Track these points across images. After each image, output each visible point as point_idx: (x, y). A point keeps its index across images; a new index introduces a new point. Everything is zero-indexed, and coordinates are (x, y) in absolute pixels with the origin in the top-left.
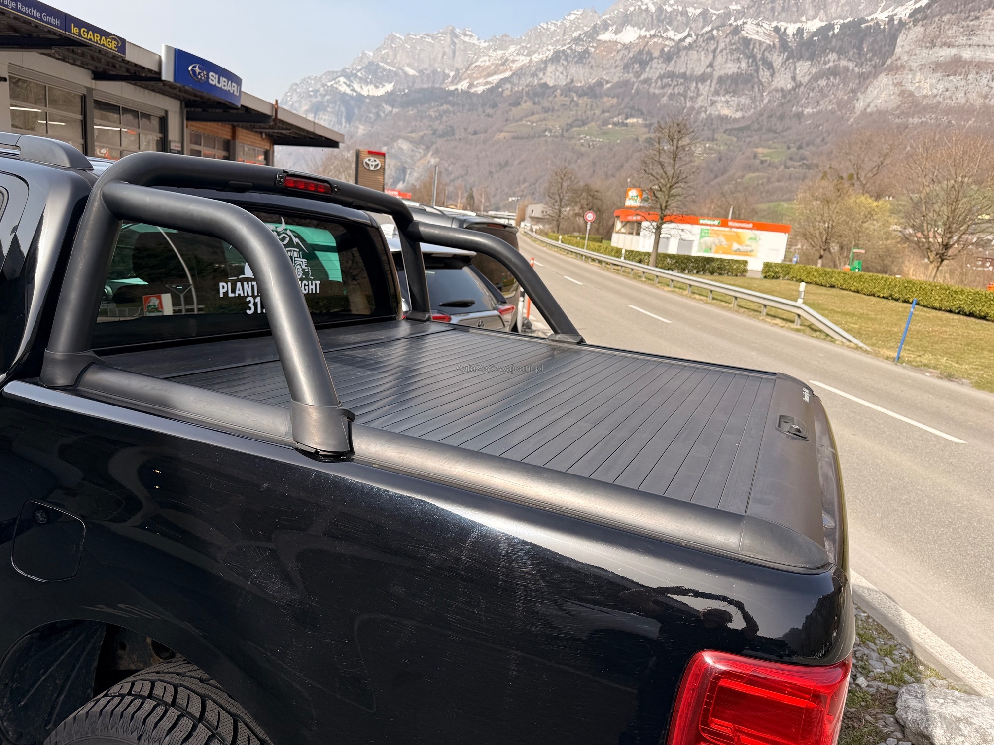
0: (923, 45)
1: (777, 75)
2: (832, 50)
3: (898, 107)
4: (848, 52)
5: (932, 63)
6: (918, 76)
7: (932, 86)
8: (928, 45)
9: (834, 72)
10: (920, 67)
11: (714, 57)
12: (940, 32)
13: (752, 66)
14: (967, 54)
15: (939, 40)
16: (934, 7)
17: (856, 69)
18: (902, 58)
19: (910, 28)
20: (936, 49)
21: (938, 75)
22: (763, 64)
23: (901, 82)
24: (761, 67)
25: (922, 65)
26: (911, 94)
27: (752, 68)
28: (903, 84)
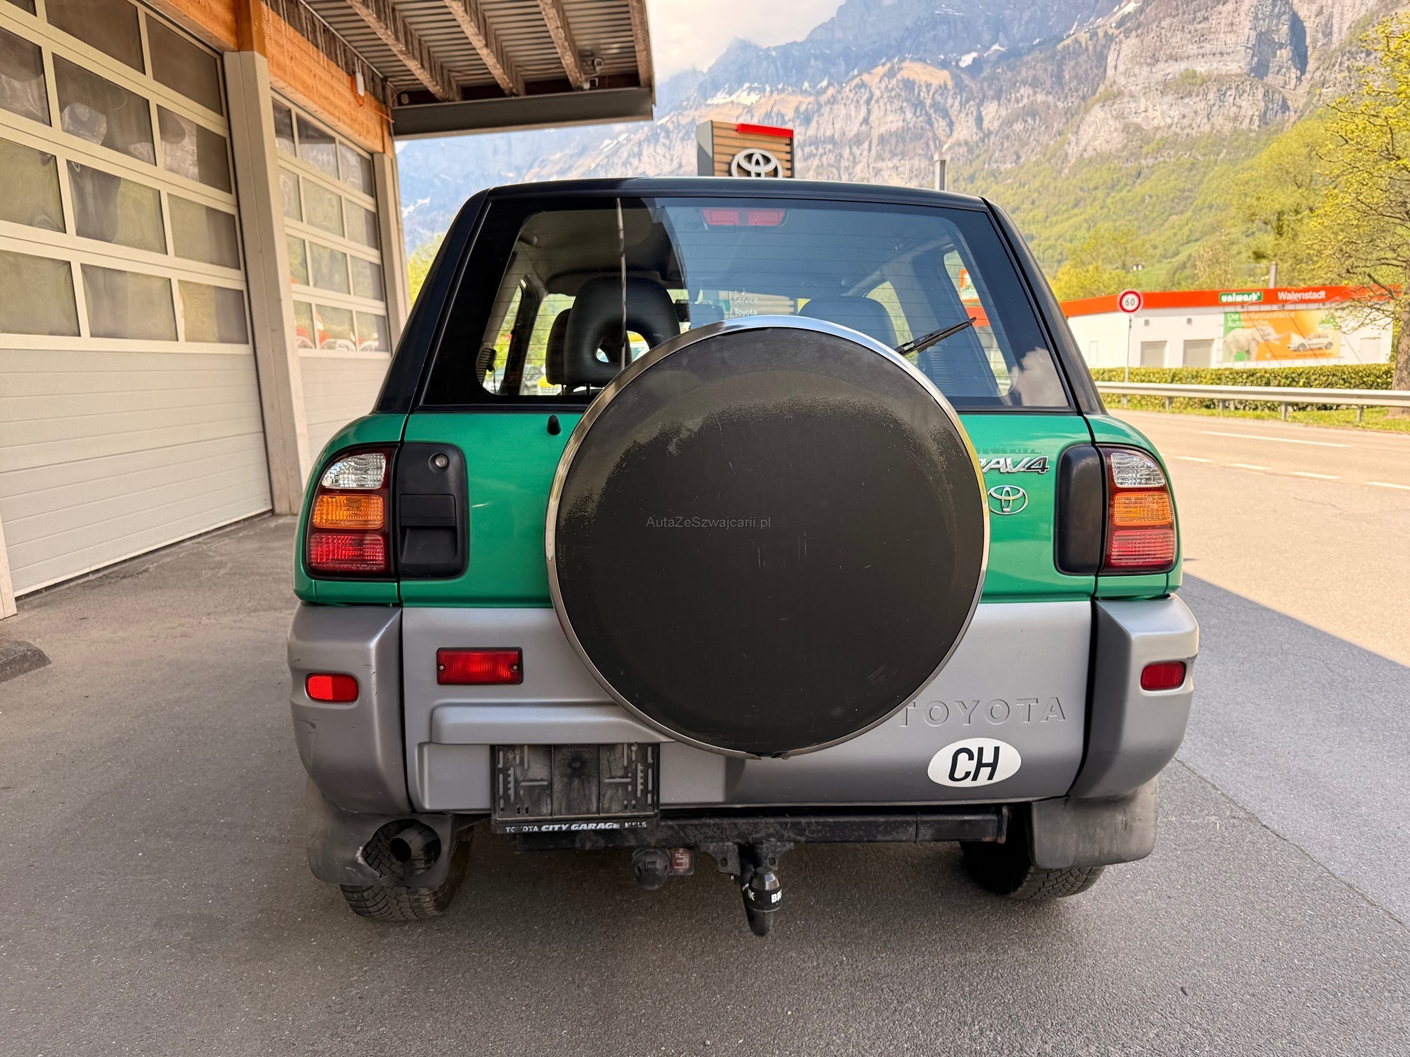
0: (1142, 60)
1: (956, 125)
2: (1024, 83)
3: (1125, 147)
4: (1044, 83)
5: (1157, 83)
6: (1143, 103)
7: (1163, 114)
8: (1149, 60)
9: (1032, 112)
10: (1144, 91)
11: (869, 111)
12: (1161, 41)
13: (921, 115)
14: (1201, 68)
15: (1162, 52)
16: (1147, 11)
17: (1060, 105)
18: (1118, 81)
19: (1121, 42)
20: (1161, 65)
21: (1169, 98)
22: (935, 112)
23: (1123, 114)
24: (933, 116)
25: (1145, 88)
26: (1138, 128)
27: (921, 119)
28: (1126, 116)
